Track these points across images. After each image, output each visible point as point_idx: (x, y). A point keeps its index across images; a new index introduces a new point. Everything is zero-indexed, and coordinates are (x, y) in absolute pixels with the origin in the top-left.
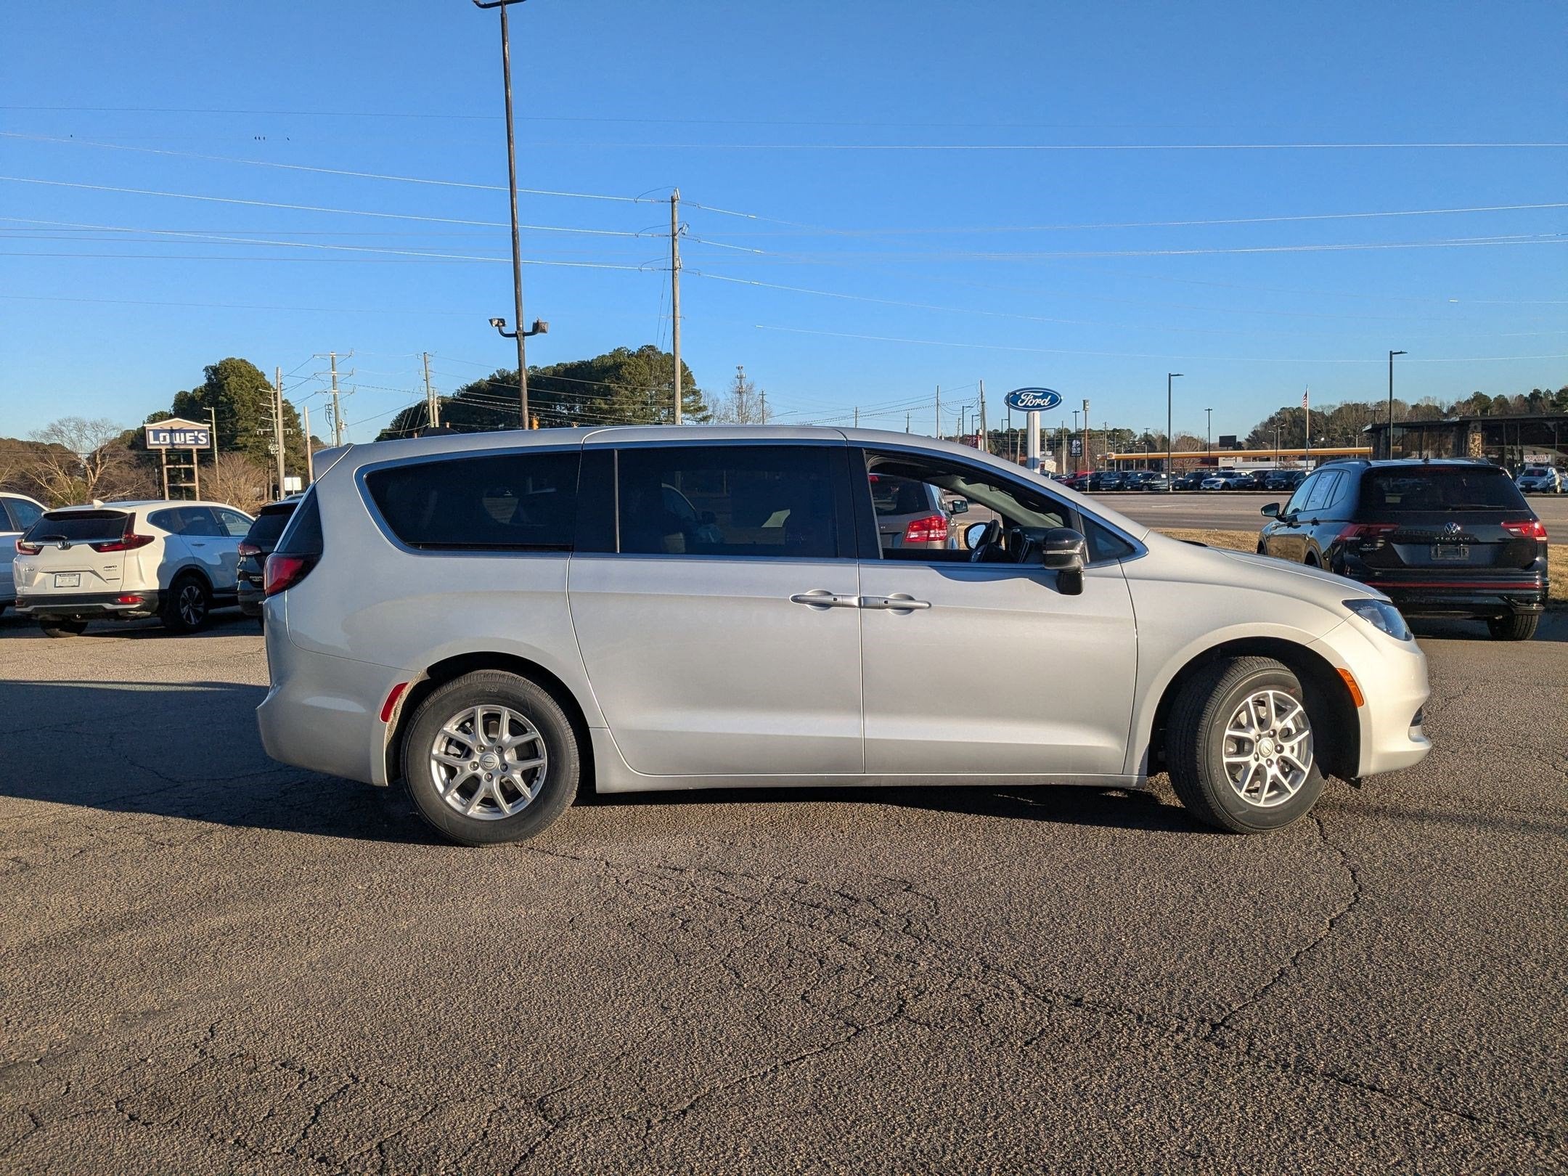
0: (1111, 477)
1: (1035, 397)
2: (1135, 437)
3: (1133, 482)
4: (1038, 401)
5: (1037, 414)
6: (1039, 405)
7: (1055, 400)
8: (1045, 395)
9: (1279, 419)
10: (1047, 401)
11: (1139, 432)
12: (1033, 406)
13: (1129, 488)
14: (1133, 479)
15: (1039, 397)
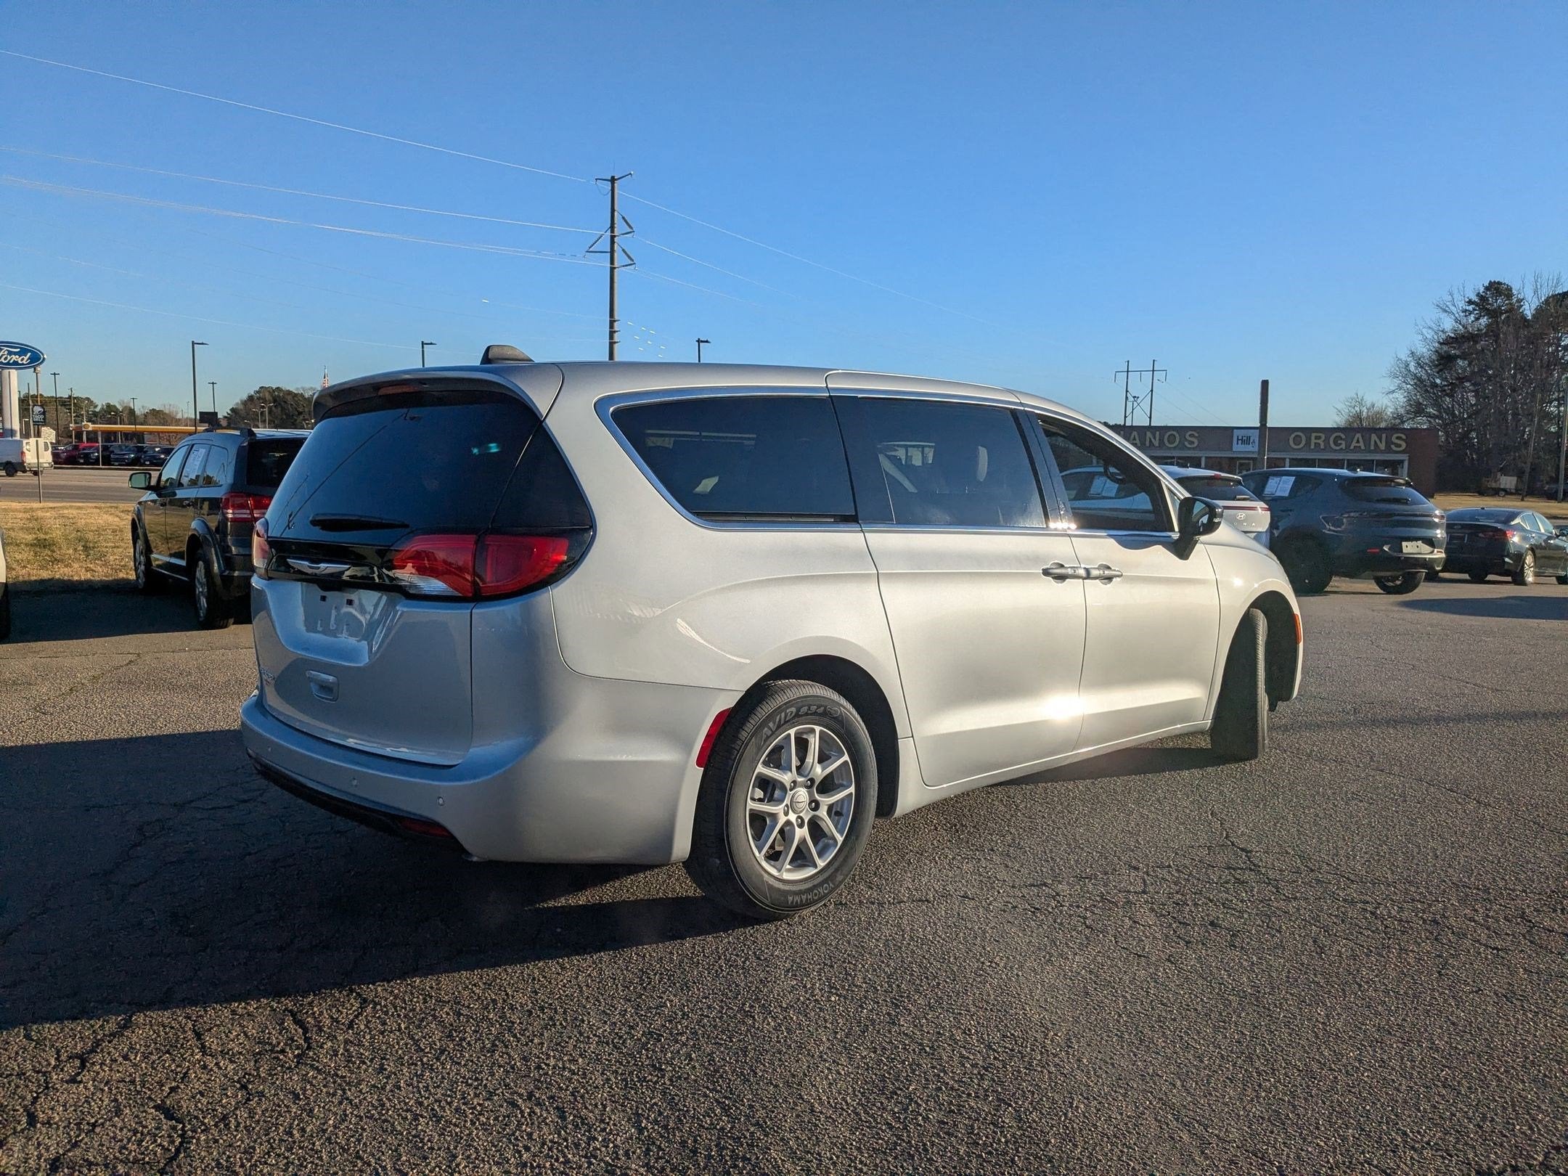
0: (122, 450)
1: (10, 353)
2: (96, 407)
3: (154, 457)
4: (14, 358)
5: (14, 373)
6: (16, 363)
7: (36, 359)
8: (24, 350)
9: (259, 398)
10: (26, 358)
11: (100, 403)
12: (8, 363)
13: (148, 463)
14: (150, 453)
15: (15, 353)
